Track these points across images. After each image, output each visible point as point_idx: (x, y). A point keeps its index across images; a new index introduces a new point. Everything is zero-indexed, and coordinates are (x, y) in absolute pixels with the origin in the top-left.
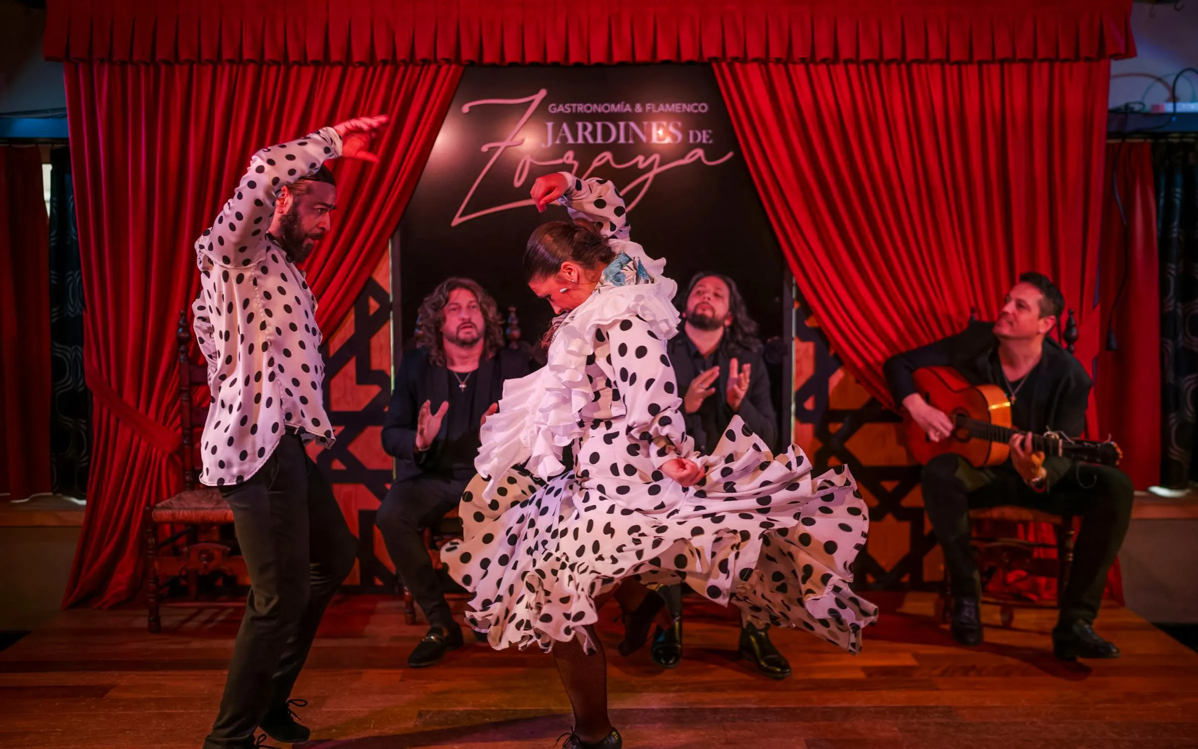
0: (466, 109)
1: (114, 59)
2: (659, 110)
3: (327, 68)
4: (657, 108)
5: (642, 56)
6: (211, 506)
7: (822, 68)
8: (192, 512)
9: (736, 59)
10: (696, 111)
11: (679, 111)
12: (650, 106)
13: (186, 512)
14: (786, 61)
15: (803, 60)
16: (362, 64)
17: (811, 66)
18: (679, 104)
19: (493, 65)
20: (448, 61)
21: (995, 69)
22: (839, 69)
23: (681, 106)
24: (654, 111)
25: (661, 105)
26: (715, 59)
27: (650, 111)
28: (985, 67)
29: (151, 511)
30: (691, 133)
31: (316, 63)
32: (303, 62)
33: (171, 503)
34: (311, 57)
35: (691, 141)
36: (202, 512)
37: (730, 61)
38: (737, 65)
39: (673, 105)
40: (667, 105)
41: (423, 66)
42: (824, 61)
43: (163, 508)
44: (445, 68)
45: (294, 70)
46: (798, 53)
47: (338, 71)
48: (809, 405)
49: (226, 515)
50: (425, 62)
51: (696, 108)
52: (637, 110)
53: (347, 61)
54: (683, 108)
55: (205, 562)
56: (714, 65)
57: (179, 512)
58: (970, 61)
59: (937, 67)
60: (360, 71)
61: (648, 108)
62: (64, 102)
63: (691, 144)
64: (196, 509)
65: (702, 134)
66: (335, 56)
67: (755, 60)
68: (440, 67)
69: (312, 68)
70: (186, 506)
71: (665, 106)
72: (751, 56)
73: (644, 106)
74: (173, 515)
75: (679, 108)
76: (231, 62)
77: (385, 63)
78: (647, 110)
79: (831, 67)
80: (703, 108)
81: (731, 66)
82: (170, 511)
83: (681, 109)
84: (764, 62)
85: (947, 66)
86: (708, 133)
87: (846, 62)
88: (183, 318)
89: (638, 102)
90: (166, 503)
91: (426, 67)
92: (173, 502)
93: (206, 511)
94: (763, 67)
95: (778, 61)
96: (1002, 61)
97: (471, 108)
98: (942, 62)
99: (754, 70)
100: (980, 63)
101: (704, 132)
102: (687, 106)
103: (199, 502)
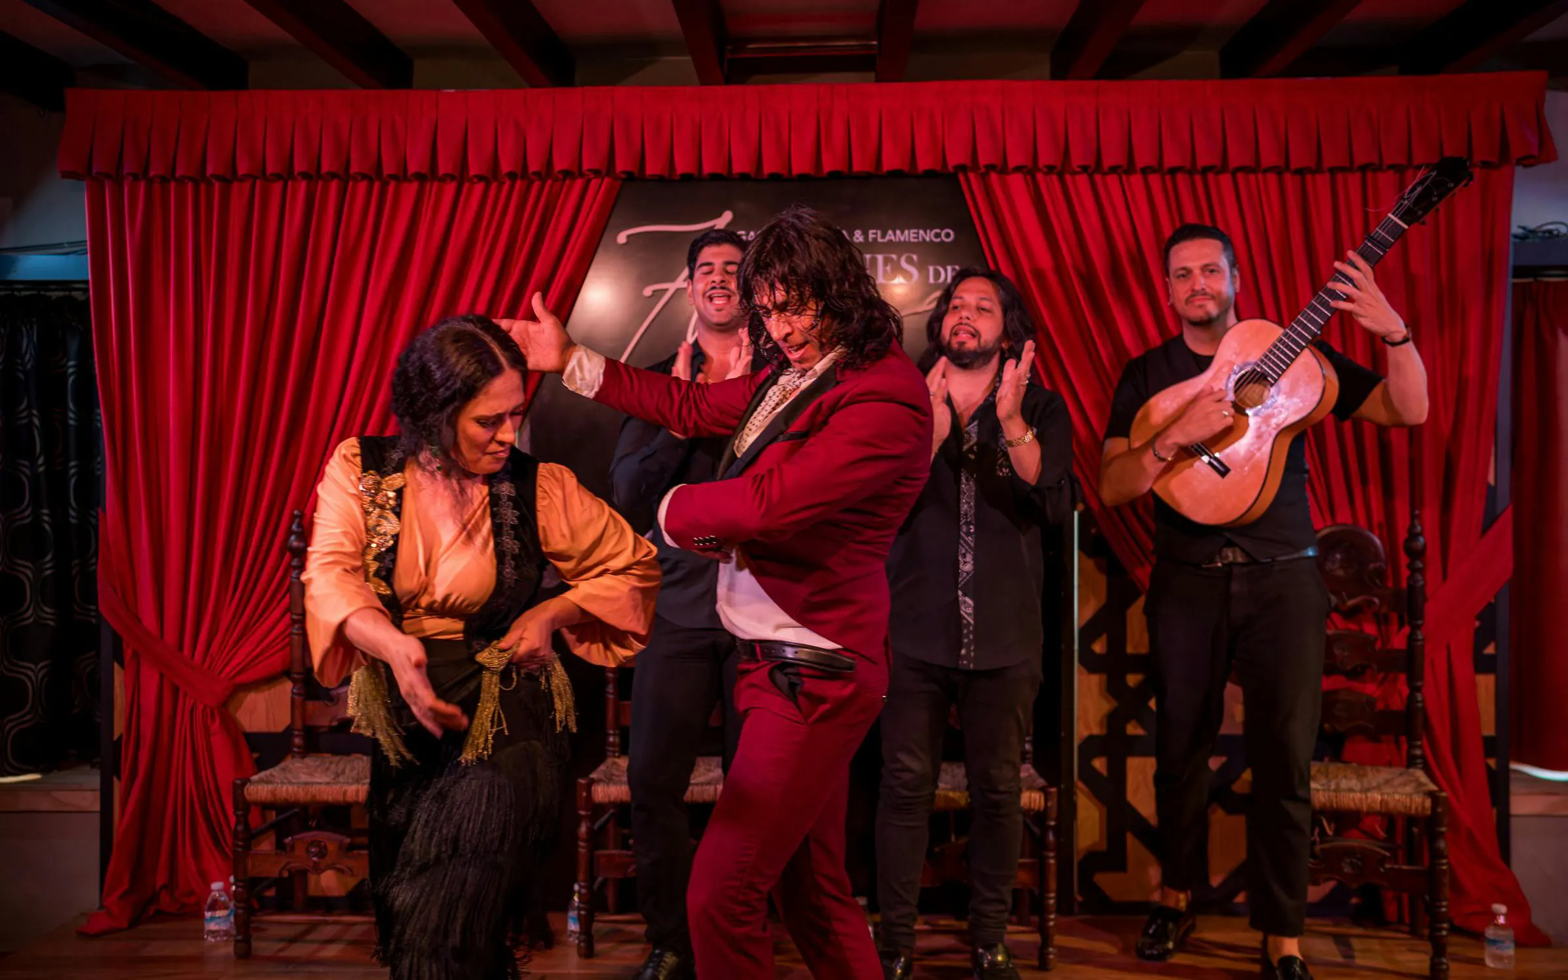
0: (622, 238)
1: (151, 174)
2: (887, 238)
3: (436, 184)
4: (883, 236)
5: (860, 165)
6: (325, 779)
7: (1113, 179)
8: (298, 787)
9: (991, 168)
10: (938, 240)
11: (916, 240)
12: (874, 234)
13: (290, 788)
14: (1061, 170)
15: (1085, 169)
16: (480, 178)
17: (1098, 177)
18: (916, 231)
19: (661, 179)
20: (597, 173)
21: (1354, 179)
22: (1136, 179)
23: (918, 233)
24: (880, 240)
25: (890, 232)
26: (962, 168)
27: (875, 239)
28: (1340, 177)
29: (244, 785)
30: (931, 269)
31: (421, 177)
32: (402, 176)
33: (272, 775)
34: (412, 169)
35: (931, 280)
36: (313, 790)
37: (983, 170)
38: (993, 176)
39: (906, 232)
40: (898, 232)
41: (564, 180)
42: (1114, 169)
43: (261, 781)
44: (595, 183)
45: (392, 186)
46: (1077, 160)
47: (451, 187)
48: (1098, 647)
49: (345, 793)
50: (567, 174)
51: (937, 235)
52: (858, 239)
53: (461, 176)
54: (920, 235)
55: (315, 859)
56: (961, 178)
57: (282, 787)
58: (1318, 169)
59: (1272, 178)
60: (479, 187)
61: (871, 236)
62: (83, 233)
63: (931, 285)
64: (306, 783)
65: (946, 271)
66: (443, 168)
67: (1018, 169)
68: (589, 181)
69: (415, 185)
70: (293, 781)
71: (895, 234)
72: (1012, 163)
73: (865, 234)
74: (273, 793)
75: (916, 235)
76: (306, 176)
77: (512, 176)
78: (870, 240)
79: (1124, 177)
80: (948, 235)
81: (984, 177)
82: (270, 787)
83: (918, 238)
84: (1030, 171)
85: (1288, 176)
86: (953, 270)
87: (1145, 171)
88: (297, 520)
89: (858, 228)
90: (266, 776)
91: (567, 182)
92: (274, 773)
93: (318, 787)
94: (1029, 177)
95: (1051, 169)
96: (1364, 169)
97: (629, 237)
98: (1279, 171)
99: (1017, 181)
100: (1332, 171)
101: (949, 268)
102: (926, 233)
103: (311, 775)
